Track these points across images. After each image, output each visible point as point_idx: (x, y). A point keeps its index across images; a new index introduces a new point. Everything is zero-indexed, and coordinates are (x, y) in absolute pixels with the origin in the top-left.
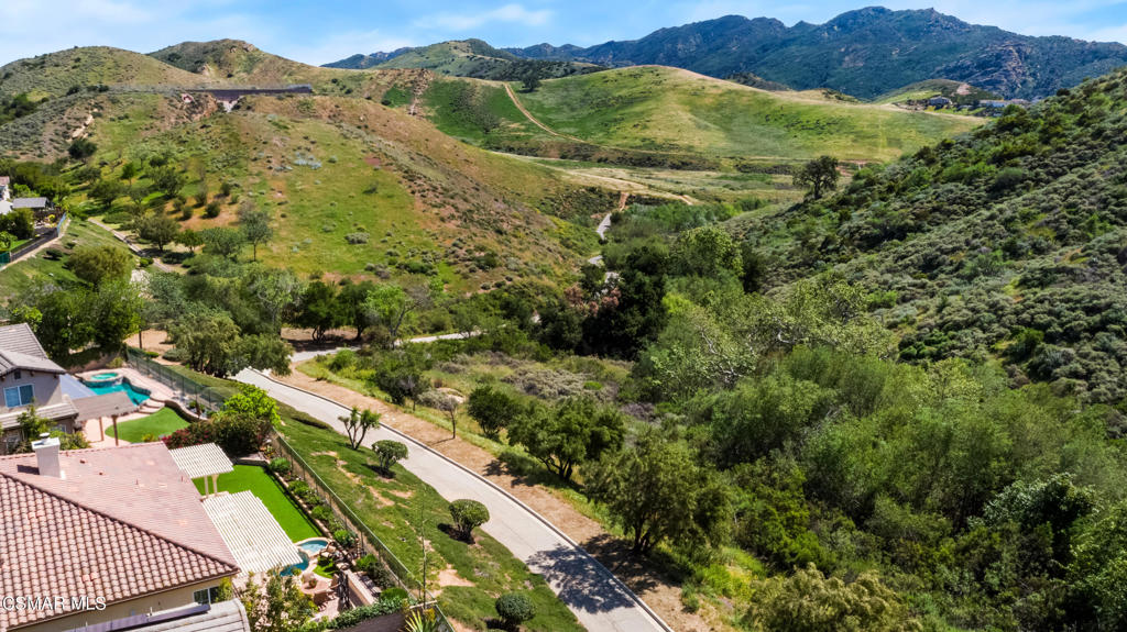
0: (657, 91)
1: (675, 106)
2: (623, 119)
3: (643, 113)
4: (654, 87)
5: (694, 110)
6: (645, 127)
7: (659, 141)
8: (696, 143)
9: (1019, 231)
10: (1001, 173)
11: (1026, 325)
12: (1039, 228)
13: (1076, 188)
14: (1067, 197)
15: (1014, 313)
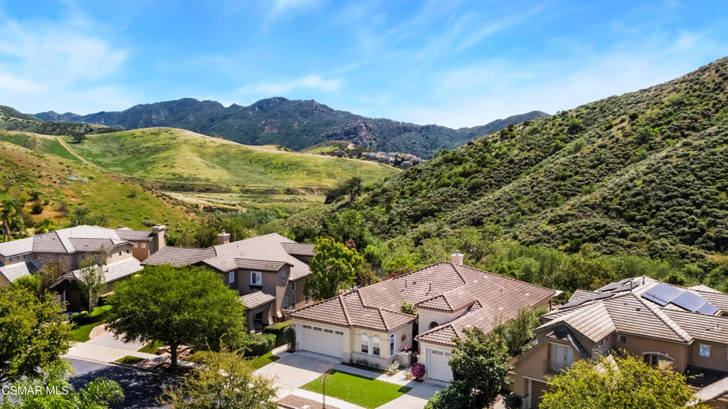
0: (174, 144)
1: (189, 153)
2: (154, 162)
3: (168, 158)
4: (172, 142)
5: (202, 156)
6: (172, 167)
7: (185, 176)
8: (210, 177)
9: (518, 204)
10: (473, 181)
11: (569, 238)
12: (527, 202)
13: (534, 184)
14: (532, 188)
15: (559, 234)
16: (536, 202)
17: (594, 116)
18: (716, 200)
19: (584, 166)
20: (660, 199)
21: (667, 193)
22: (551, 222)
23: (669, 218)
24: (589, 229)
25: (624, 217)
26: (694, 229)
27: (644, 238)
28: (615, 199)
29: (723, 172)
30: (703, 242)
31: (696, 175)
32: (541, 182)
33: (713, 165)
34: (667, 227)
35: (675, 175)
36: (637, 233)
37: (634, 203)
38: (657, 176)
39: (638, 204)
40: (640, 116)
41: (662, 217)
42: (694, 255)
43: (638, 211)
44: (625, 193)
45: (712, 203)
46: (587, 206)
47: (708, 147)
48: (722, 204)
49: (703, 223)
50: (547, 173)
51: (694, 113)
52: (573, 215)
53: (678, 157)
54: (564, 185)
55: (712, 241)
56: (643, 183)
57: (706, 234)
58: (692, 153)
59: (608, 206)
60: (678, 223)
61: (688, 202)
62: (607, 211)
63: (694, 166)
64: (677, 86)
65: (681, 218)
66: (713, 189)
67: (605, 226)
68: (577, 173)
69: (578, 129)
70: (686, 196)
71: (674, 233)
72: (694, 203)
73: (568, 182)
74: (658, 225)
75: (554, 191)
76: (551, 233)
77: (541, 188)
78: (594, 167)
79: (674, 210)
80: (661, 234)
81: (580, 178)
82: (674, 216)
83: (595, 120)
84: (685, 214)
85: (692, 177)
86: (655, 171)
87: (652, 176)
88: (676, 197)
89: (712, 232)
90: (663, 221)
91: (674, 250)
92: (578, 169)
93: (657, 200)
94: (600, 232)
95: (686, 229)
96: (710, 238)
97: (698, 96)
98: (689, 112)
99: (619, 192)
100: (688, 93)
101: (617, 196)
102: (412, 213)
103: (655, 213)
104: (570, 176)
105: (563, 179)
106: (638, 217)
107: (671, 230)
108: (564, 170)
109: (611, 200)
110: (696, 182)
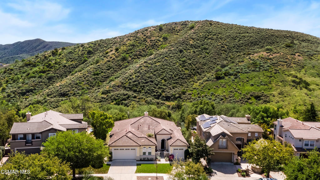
9: (81, 86)
10: (49, 75)
11: (114, 99)
12: (84, 85)
13: (85, 77)
14: (85, 78)
15: (109, 98)
16: (89, 85)
17: (97, 47)
18: (162, 83)
19: (104, 69)
20: (144, 83)
21: (145, 80)
22: (103, 93)
23: (149, 90)
24: (121, 95)
25: (132, 90)
26: (158, 94)
27: (142, 98)
28: (127, 83)
29: (161, 73)
30: (162, 98)
31: (153, 74)
32: (88, 76)
33: (157, 70)
34: (149, 93)
35: (146, 74)
36: (139, 96)
37: (135, 84)
38: (140, 74)
39: (136, 85)
40: (119, 49)
41: (146, 90)
42: (161, 103)
43: (137, 88)
44: (130, 81)
45: (161, 84)
46: (116, 86)
47: (154, 63)
48: (164, 84)
49: (160, 91)
50: (89, 72)
51: (140, 49)
52: (111, 90)
53: (144, 67)
54: (99, 77)
55: (165, 97)
56: (136, 77)
57: (162, 95)
58: (149, 65)
59: (125, 86)
60: (152, 92)
61: (153, 84)
62: (125, 88)
63: (151, 71)
64: (129, 38)
65: (153, 90)
66: (159, 79)
67: (127, 94)
68: (102, 72)
69: (91, 53)
70: (152, 82)
71: (152, 96)
72: (155, 84)
73: (100, 76)
74: (145, 93)
75: (95, 80)
76: (105, 98)
77: (88, 78)
78: (108, 70)
79: (150, 87)
80: (148, 96)
81: (104, 74)
82: (150, 89)
83: (98, 49)
84: (154, 88)
85: (151, 75)
86: (138, 72)
87: (138, 74)
88: (149, 82)
89: (164, 94)
90: (147, 91)
91: (154, 102)
92: (102, 70)
93: (143, 83)
94: (126, 96)
95: (155, 94)
96: (163, 96)
97: (139, 43)
98: (138, 49)
99: (127, 80)
100: (135, 41)
101: (127, 82)
102: (20, 91)
103: (143, 88)
104: (100, 73)
105: (97, 74)
106: (138, 90)
107: (150, 94)
108: (96, 71)
109: (125, 83)
110: (154, 76)
